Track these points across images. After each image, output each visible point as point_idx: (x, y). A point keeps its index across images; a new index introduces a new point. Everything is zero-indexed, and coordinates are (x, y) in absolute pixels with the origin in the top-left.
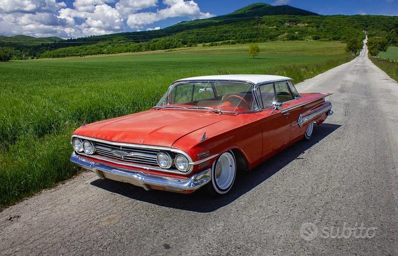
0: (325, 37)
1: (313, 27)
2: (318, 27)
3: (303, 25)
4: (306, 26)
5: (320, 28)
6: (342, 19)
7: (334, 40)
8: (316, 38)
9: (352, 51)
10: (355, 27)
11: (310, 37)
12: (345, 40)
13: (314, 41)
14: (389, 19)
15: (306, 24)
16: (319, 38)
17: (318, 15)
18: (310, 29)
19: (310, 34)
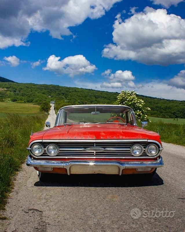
0: (21, 100)
1: (11, 91)
2: (15, 91)
3: (3, 89)
4: (5, 90)
5: (16, 93)
6: (33, 86)
7: (28, 102)
8: (14, 100)
9: (45, 111)
10: (43, 93)
11: (9, 99)
12: (37, 103)
13: (12, 102)
14: (67, 89)
15: (5, 89)
16: (16, 101)
17: (14, 82)
18: (8, 93)
19: (9, 97)
